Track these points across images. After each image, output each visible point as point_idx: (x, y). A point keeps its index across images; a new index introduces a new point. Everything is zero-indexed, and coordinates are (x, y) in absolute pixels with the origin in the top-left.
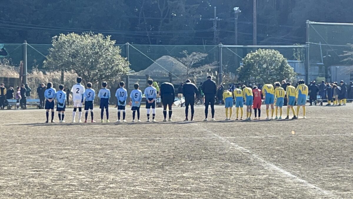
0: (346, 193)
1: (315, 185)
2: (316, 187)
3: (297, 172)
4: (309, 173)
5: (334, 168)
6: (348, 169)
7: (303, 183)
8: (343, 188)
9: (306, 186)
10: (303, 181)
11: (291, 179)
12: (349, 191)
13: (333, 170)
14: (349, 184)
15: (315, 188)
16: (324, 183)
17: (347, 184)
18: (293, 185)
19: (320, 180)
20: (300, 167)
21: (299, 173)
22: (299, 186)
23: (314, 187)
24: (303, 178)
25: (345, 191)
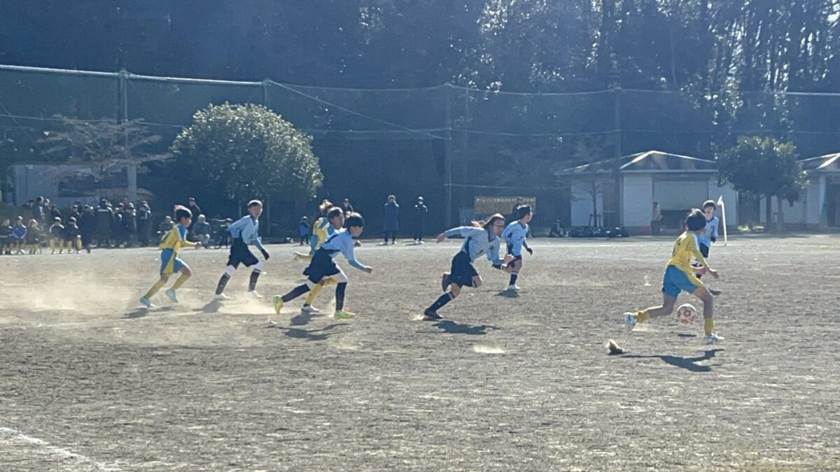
0: (152, 466)
1: (70, 450)
2: (74, 455)
3: (13, 418)
4: (42, 419)
5: (96, 404)
6: (130, 405)
7: (38, 445)
8: (137, 453)
9: (48, 452)
10: (36, 441)
11: (6, 438)
12: (156, 459)
13: (97, 409)
14: (148, 442)
15: (72, 458)
16: (87, 442)
17: (143, 443)
18: (17, 452)
19: (76, 435)
20: (14, 405)
21: (18, 420)
22: (31, 453)
23: (68, 454)
24: (33, 433)
25: (146, 460)
